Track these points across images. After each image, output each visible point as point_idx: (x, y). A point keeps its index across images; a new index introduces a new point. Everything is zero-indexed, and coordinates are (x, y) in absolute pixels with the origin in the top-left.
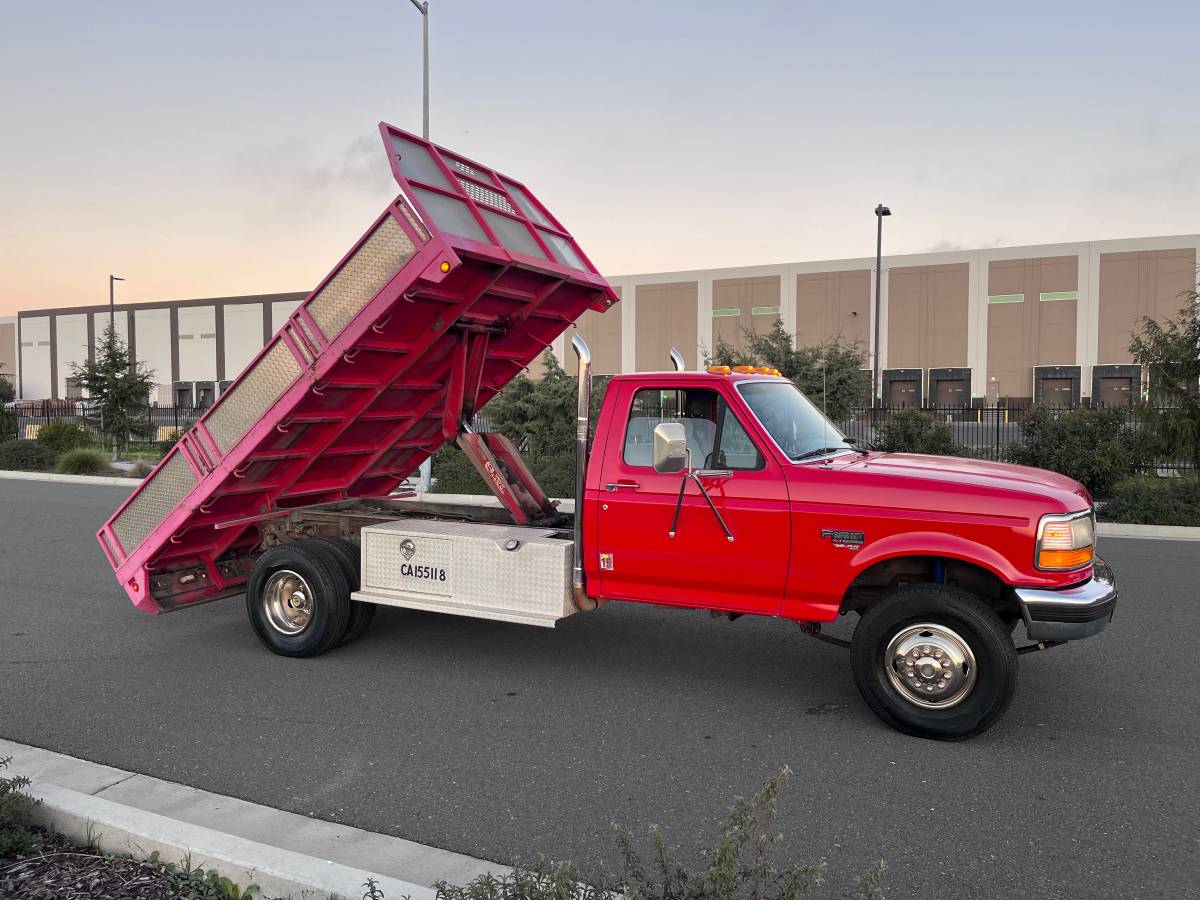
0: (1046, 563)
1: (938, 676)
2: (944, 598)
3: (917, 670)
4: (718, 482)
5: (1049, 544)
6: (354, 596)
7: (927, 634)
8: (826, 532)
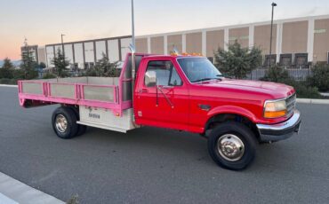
0: (266, 116)
1: (232, 151)
2: (234, 126)
3: (226, 149)
4: (172, 90)
5: (267, 109)
6: (78, 122)
7: (229, 138)
8: (200, 105)
